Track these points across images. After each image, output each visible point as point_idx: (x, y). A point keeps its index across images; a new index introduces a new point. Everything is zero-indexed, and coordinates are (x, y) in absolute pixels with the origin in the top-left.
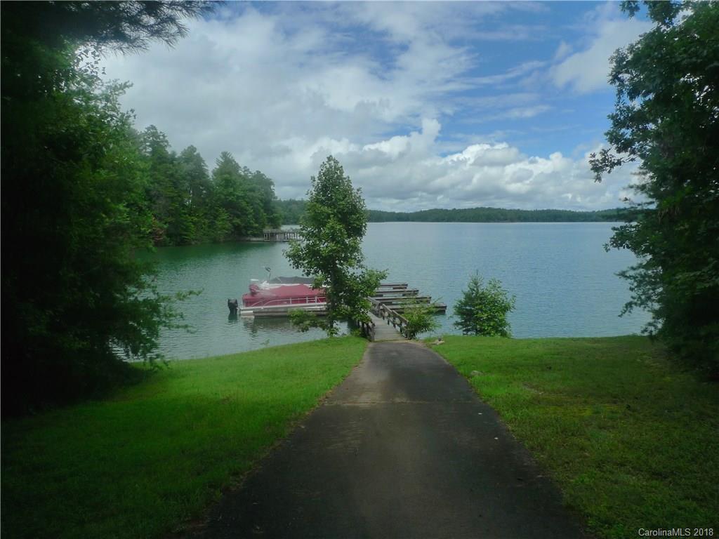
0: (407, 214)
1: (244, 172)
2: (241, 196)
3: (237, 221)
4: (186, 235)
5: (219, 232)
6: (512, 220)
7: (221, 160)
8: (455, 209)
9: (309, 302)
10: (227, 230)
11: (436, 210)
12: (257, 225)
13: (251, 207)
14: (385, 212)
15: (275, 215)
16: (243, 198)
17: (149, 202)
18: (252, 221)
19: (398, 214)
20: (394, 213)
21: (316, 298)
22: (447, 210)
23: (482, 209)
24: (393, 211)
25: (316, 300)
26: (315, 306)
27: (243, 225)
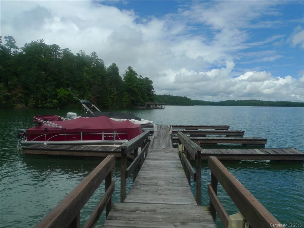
0: (216, 102)
1: (140, 77)
2: (136, 87)
3: (133, 98)
4: (107, 104)
5: (124, 103)
6: (266, 106)
7: (128, 70)
8: (238, 100)
9: (105, 139)
10: (128, 102)
11: (229, 100)
12: (143, 101)
13: (140, 92)
14: (206, 101)
15: (153, 97)
16: (137, 87)
17: (89, 87)
18: (140, 99)
19: (212, 102)
20: (210, 102)
21: (115, 133)
22: (234, 101)
23: (251, 100)
24: (210, 101)
25: (114, 137)
26: (113, 144)
27: (136, 100)
